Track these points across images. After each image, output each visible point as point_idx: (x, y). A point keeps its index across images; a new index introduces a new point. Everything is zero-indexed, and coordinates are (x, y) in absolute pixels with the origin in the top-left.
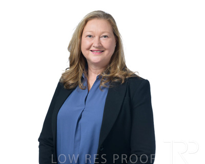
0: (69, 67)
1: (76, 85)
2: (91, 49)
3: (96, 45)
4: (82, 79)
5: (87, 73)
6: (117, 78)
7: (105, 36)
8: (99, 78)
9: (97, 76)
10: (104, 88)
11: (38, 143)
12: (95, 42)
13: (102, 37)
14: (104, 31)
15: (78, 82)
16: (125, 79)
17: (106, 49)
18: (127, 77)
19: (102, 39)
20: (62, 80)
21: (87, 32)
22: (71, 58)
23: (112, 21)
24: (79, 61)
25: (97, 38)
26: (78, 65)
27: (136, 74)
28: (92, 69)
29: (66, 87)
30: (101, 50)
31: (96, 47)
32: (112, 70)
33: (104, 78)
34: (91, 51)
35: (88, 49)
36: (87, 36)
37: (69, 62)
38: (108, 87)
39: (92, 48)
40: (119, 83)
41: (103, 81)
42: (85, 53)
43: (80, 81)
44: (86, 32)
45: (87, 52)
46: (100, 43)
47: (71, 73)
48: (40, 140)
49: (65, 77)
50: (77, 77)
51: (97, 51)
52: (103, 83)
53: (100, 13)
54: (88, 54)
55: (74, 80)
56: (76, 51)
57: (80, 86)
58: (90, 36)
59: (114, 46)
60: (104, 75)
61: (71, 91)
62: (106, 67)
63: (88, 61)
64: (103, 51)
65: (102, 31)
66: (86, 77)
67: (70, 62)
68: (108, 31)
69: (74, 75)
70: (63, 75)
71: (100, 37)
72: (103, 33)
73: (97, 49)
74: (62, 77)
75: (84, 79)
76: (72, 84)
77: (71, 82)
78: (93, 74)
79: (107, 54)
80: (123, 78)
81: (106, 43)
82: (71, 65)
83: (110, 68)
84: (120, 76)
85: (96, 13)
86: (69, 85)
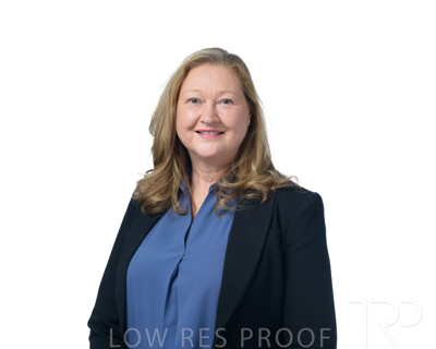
0: (152, 167)
1: (167, 206)
2: (197, 128)
3: (207, 118)
4: (180, 193)
5: (191, 180)
6: (251, 190)
7: (227, 101)
8: (214, 190)
9: (209, 185)
10: (223, 212)
11: (88, 331)
12: (205, 113)
13: (220, 102)
14: (224, 89)
15: (170, 198)
16: (270, 192)
17: (227, 129)
18: (273, 188)
19: (221, 108)
20: (137, 194)
21: (188, 91)
22: (155, 149)
23: (242, 70)
24: (173, 154)
25: (209, 104)
26: (171, 163)
27: (293, 180)
28: (199, 172)
29: (146, 209)
30: (217, 129)
31: (208, 124)
32: (242, 174)
33: (225, 191)
34: (198, 132)
35: (191, 128)
36: (189, 100)
37: (152, 157)
38: (233, 209)
39: (200, 127)
40: (256, 202)
41: (222, 197)
42: (185, 136)
43: (175, 197)
44: (187, 93)
45: (189, 134)
46: (215, 114)
47: (156, 180)
48: (91, 323)
49: (143, 188)
50: (168, 188)
51: (209, 131)
52: (222, 202)
53: (218, 53)
54: (192, 139)
55: (162, 194)
56: (166, 134)
57: (174, 208)
58: (195, 101)
59: (247, 122)
60: (225, 184)
61: (156, 218)
62: (228, 166)
63: (191, 155)
64: (222, 133)
65: (220, 89)
66: (187, 189)
67: (154, 156)
68: (233, 89)
69: (163, 184)
70: (140, 183)
71: (215, 103)
72: (222, 93)
73: (209, 128)
74: (138, 189)
75: (185, 194)
76: (159, 203)
77: (156, 199)
78: (202, 182)
79: (231, 140)
80: (265, 190)
81: (228, 115)
82: (157, 163)
83: (237, 169)
84: (257, 187)
85: (207, 52)
86: (151, 206)
